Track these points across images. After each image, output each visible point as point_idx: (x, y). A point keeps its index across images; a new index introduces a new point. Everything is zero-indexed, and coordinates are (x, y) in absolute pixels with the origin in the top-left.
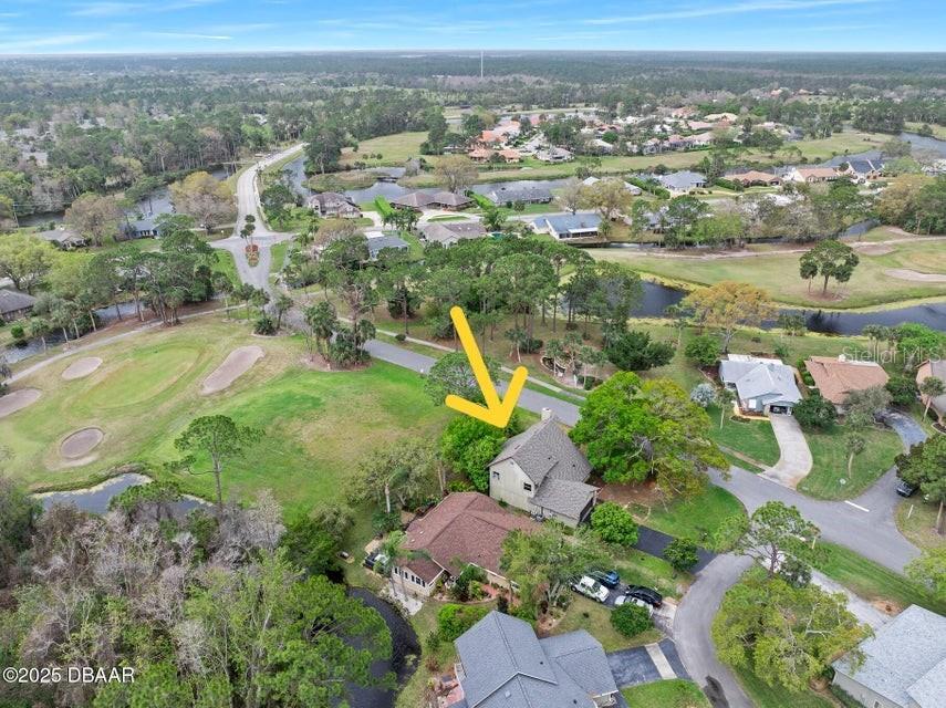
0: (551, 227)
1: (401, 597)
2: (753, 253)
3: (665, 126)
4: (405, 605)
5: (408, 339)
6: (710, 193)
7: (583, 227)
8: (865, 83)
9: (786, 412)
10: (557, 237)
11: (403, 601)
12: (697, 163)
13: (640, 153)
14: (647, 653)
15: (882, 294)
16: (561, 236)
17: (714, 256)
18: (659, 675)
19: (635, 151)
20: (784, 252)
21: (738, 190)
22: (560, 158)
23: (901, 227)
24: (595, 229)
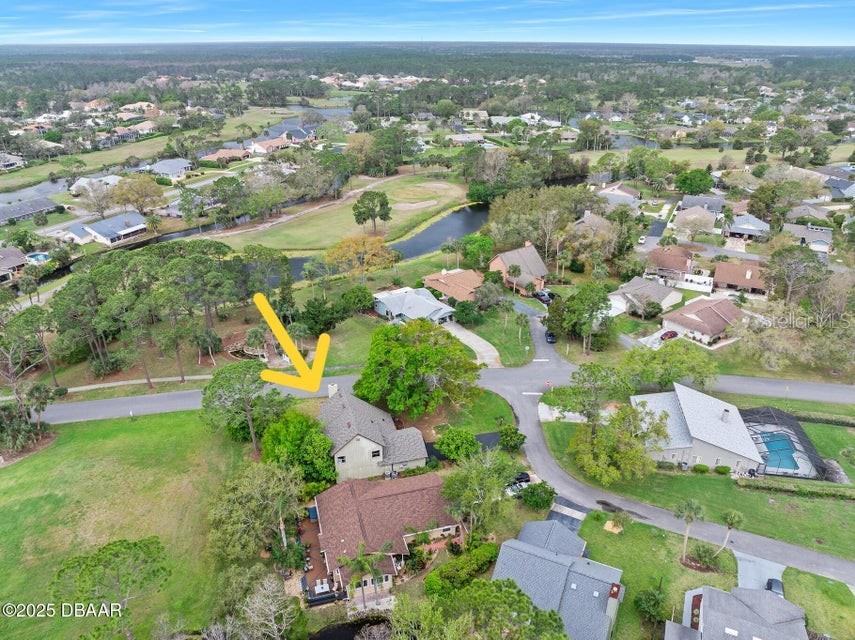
0: (94, 233)
1: (371, 605)
2: (292, 216)
3: (97, 120)
4: (381, 608)
5: (70, 390)
6: (203, 174)
7: (128, 226)
8: (227, 68)
9: (446, 321)
10: (108, 243)
11: (376, 607)
12: (162, 149)
13: (96, 149)
14: (557, 513)
15: (405, 223)
16: (113, 240)
17: (267, 225)
18: (579, 520)
19: (89, 147)
20: (311, 210)
21: (224, 167)
22: (11, 165)
23: (367, 174)
24: (142, 226)
